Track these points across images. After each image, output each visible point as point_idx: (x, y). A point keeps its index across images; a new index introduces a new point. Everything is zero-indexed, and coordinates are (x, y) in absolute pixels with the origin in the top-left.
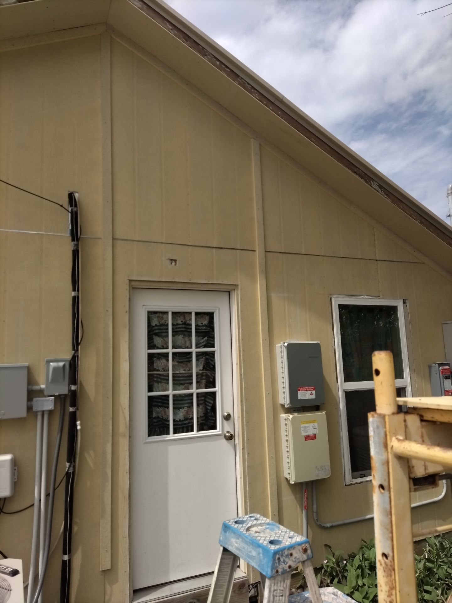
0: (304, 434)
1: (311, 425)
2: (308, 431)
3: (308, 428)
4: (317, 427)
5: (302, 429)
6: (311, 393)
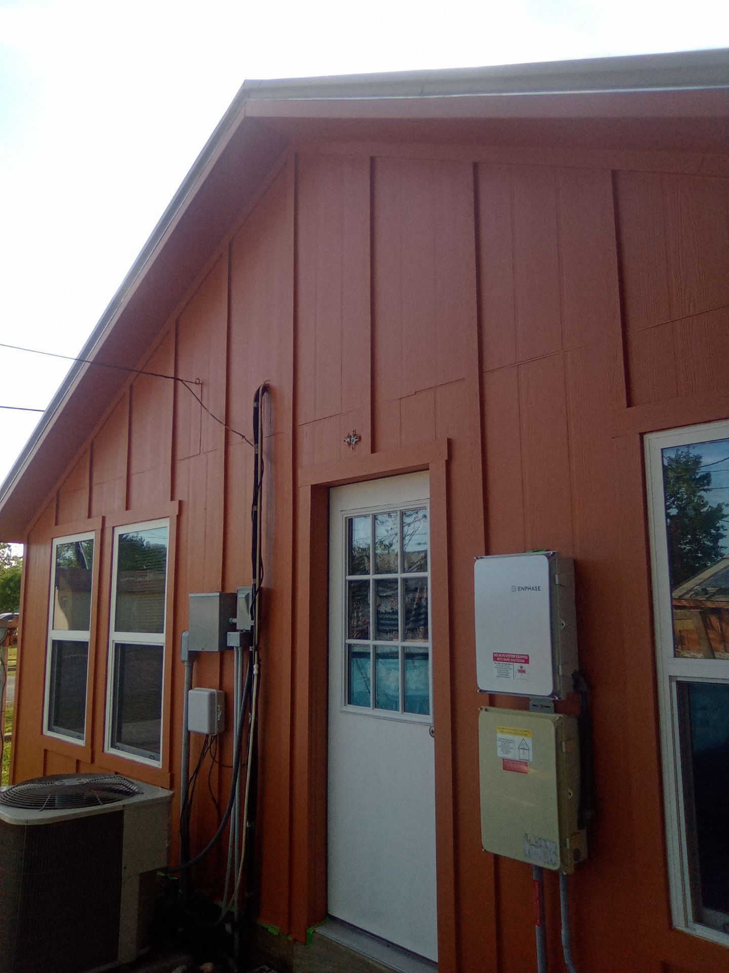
0: (501, 754)
1: (518, 739)
2: (511, 750)
3: (511, 745)
4: (531, 748)
5: (499, 743)
6: (520, 668)
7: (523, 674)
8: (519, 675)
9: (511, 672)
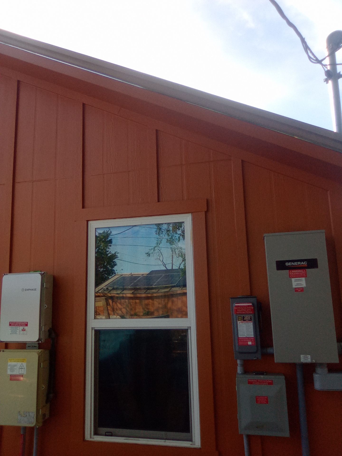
0: (9, 373)
1: (19, 364)
3: (15, 368)
4: (25, 367)
5: (9, 367)
6: (23, 329)
7: (24, 332)
8: (22, 332)
9: (18, 331)
